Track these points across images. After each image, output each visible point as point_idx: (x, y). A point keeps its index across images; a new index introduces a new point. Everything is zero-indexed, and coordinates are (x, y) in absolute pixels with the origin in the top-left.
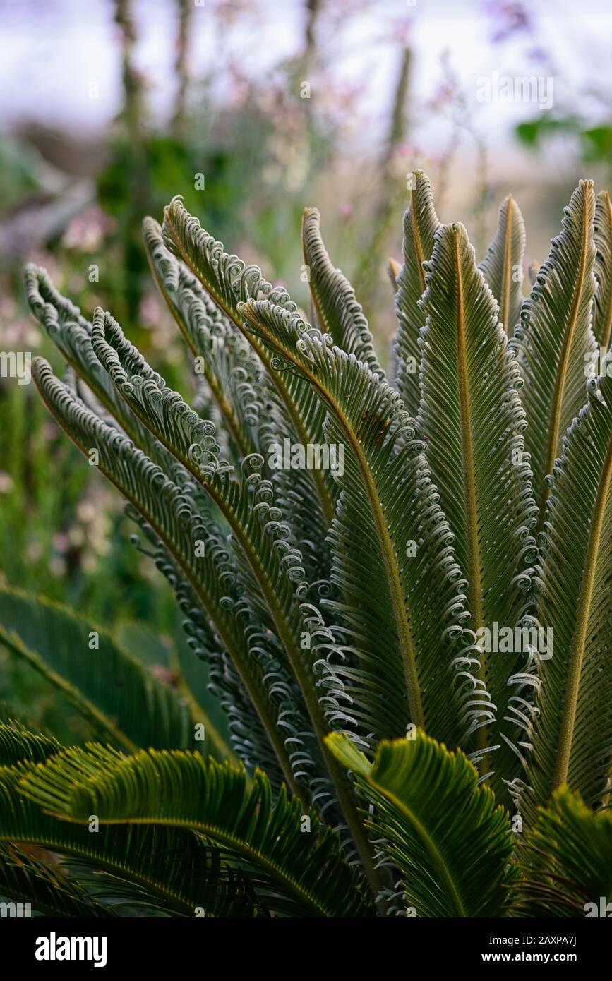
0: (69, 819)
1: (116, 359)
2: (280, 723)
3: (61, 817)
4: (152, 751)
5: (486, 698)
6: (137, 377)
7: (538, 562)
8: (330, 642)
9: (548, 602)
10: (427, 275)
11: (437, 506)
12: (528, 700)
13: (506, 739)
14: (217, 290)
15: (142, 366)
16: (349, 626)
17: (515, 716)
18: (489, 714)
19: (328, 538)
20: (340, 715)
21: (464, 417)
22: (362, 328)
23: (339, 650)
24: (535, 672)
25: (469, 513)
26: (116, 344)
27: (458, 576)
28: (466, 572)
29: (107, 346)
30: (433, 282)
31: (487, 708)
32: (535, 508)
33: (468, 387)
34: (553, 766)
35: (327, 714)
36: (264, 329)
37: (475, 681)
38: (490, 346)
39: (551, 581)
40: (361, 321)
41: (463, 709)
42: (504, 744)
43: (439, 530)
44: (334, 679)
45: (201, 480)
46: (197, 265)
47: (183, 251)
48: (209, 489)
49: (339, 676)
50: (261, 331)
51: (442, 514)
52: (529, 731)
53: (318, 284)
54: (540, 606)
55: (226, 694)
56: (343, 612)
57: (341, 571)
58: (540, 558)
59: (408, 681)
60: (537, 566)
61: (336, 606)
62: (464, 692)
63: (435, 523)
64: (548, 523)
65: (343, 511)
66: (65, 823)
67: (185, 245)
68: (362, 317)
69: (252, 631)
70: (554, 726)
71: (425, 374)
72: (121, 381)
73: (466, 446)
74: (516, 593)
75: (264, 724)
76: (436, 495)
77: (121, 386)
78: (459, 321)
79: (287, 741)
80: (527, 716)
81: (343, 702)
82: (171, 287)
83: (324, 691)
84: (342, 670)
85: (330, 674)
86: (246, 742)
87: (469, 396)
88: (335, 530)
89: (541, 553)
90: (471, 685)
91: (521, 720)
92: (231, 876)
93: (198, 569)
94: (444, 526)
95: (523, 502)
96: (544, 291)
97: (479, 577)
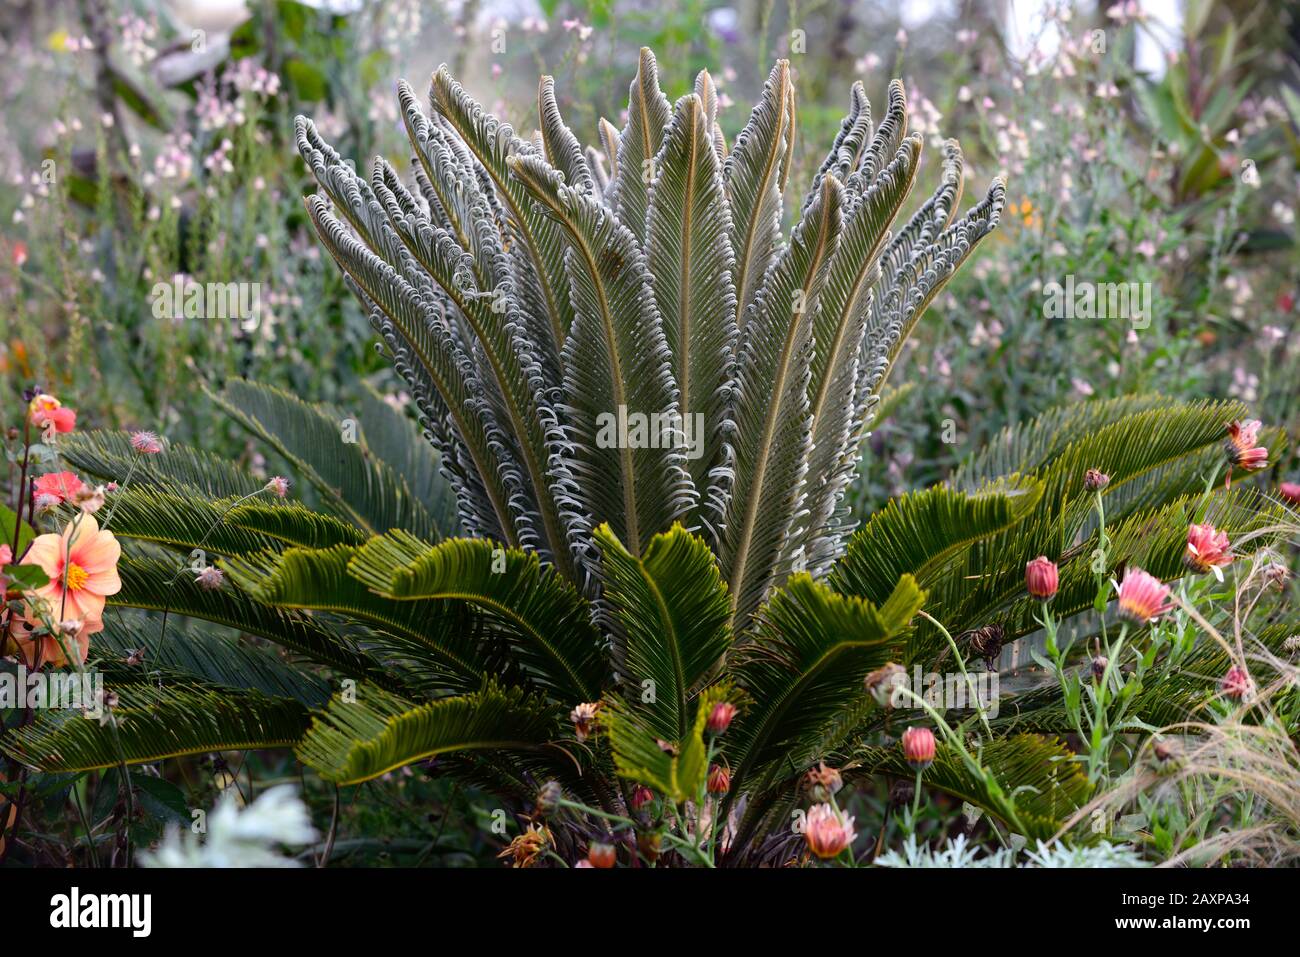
0: (389, 596)
1: (393, 200)
2: (511, 504)
3: (384, 595)
4: (456, 539)
5: (691, 487)
6: (410, 215)
7: (737, 375)
8: (562, 439)
9: (743, 409)
10: (667, 137)
11: (660, 329)
12: (723, 488)
13: (705, 521)
14: (475, 143)
15: (413, 206)
16: (577, 426)
17: (712, 501)
18: (692, 500)
19: (563, 353)
20: (567, 500)
21: (684, 255)
22: (585, 177)
23: (570, 446)
24: (730, 465)
25: (683, 334)
26: (392, 187)
27: (673, 387)
28: (679, 384)
29: (385, 189)
30: (670, 143)
31: (691, 495)
32: (738, 331)
33: (690, 231)
34: (738, 543)
35: (556, 498)
36: (530, 179)
37: (684, 473)
38: (711, 196)
39: (747, 391)
40: (584, 171)
41: (671, 496)
42: (703, 525)
43: (660, 348)
44: (564, 469)
45: (458, 303)
46: (459, 122)
47: (447, 110)
48: (465, 311)
49: (567, 467)
50: (527, 182)
51: (663, 335)
52: (724, 514)
53: (551, 140)
54: (736, 411)
55: (455, 477)
56: (573, 414)
57: (572, 380)
58: (739, 372)
59: (625, 472)
60: (737, 380)
61: (567, 409)
62: (673, 481)
63: (657, 342)
64: (748, 344)
65: (577, 331)
66: (387, 599)
67: (450, 106)
68: (586, 167)
69: (490, 428)
70: (740, 510)
71: (652, 218)
72: (398, 219)
73: (684, 280)
74: (718, 401)
75: (493, 504)
76: (660, 320)
77: (398, 223)
78: (689, 176)
79: (518, 519)
80: (722, 501)
81: (570, 488)
82: (422, 138)
83: (555, 479)
84: (571, 463)
85: (560, 466)
86: (474, 517)
87: (690, 237)
88: (567, 347)
89: (739, 368)
90: (679, 477)
91: (717, 504)
92: (491, 637)
93: (444, 376)
94: (664, 345)
95: (728, 326)
96: (745, 151)
97: (687, 386)
